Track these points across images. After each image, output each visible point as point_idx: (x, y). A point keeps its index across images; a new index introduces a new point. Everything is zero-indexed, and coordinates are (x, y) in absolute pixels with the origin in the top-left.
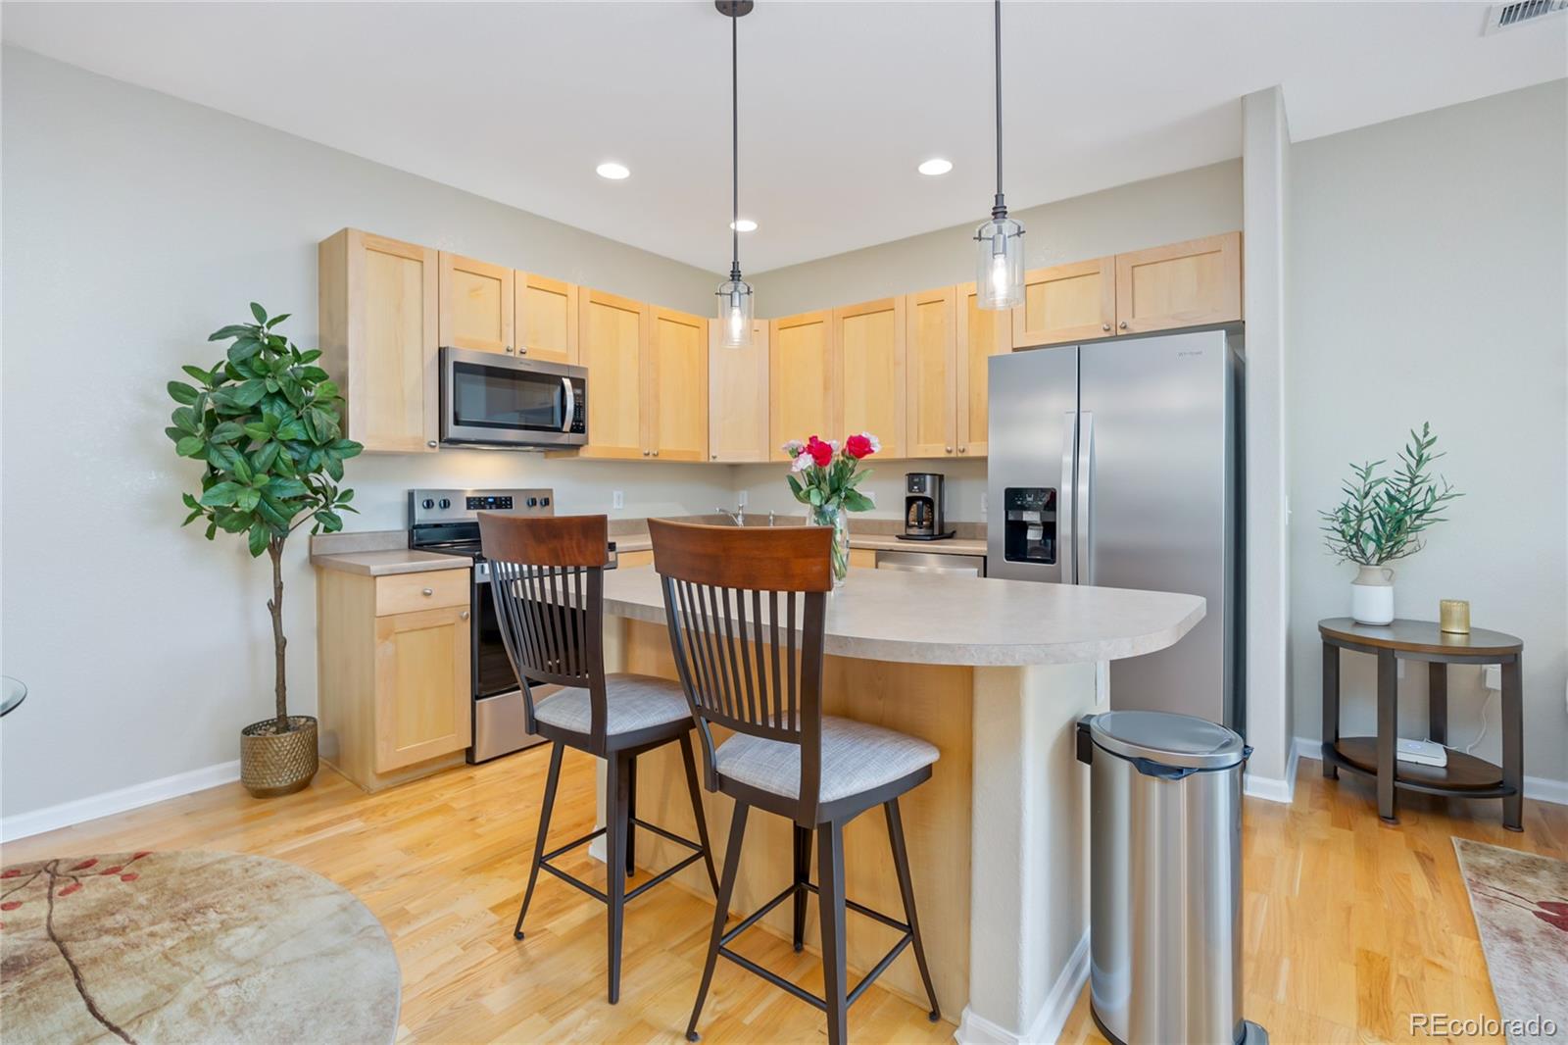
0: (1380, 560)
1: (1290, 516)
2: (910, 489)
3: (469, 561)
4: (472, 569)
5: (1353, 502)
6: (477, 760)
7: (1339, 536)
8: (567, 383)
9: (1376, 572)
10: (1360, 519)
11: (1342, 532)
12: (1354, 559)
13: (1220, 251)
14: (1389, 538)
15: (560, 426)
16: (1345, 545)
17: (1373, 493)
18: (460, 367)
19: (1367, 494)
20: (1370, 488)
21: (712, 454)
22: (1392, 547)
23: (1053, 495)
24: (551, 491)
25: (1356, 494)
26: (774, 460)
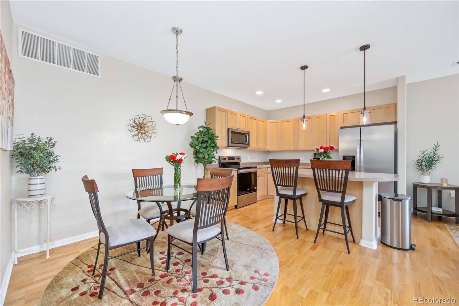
0: (427, 170)
1: (407, 161)
2: (315, 156)
3: (237, 169)
4: (237, 171)
5: (420, 158)
6: (238, 207)
7: (417, 165)
8: (247, 134)
9: (426, 173)
10: (422, 162)
11: (418, 165)
12: (421, 170)
13: (390, 107)
14: (429, 166)
15: (245, 143)
16: (419, 167)
17: (425, 157)
18: (232, 132)
19: (423, 157)
20: (424, 156)
21: (268, 149)
22: (430, 168)
23: (354, 157)
24: (240, 156)
25: (421, 157)
26: (281, 150)
